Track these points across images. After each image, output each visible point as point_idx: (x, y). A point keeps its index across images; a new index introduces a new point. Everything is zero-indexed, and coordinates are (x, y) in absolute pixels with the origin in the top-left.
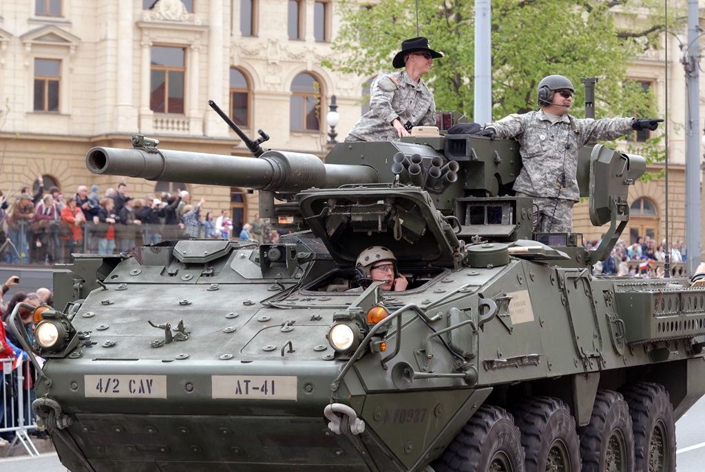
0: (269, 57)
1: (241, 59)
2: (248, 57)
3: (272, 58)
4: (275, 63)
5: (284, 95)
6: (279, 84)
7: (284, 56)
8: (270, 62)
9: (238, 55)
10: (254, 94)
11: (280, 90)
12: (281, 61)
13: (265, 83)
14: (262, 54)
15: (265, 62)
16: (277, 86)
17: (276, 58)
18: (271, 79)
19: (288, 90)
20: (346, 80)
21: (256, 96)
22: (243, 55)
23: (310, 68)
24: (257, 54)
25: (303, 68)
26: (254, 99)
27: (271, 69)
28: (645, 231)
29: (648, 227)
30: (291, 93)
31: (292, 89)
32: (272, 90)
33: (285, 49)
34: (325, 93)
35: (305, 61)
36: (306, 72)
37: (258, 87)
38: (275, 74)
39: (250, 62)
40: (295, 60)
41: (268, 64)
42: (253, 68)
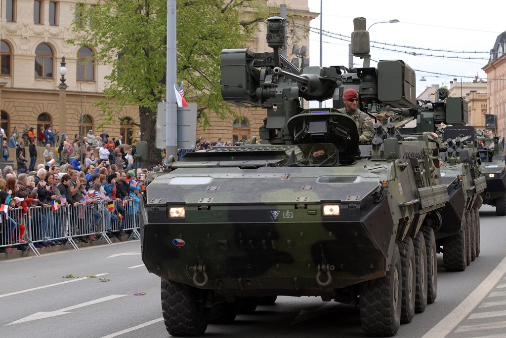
0: (23, 34)
1: (6, 35)
2: (11, 34)
3: (24, 35)
4: (26, 38)
5: (31, 56)
6: (29, 50)
7: (32, 33)
8: (23, 37)
9: (5, 33)
10: (14, 56)
11: (29, 53)
12: (29, 37)
13: (20, 49)
14: (19, 32)
15: (21, 37)
16: (27, 51)
17: (27, 35)
18: (24, 47)
19: (34, 53)
20: (68, 48)
21: (15, 57)
22: (7, 33)
23: (46, 41)
24: (15, 32)
25: (42, 41)
26: (14, 59)
27: (24, 41)
28: (241, 137)
29: (243, 134)
30: (36, 55)
31: (35, 53)
32: (24, 53)
33: (32, 30)
34: (55, 55)
35: (43, 36)
36: (44, 43)
37: (16, 52)
38: (26, 44)
39: (11, 37)
40: (37, 36)
41: (22, 38)
42: (14, 41)
